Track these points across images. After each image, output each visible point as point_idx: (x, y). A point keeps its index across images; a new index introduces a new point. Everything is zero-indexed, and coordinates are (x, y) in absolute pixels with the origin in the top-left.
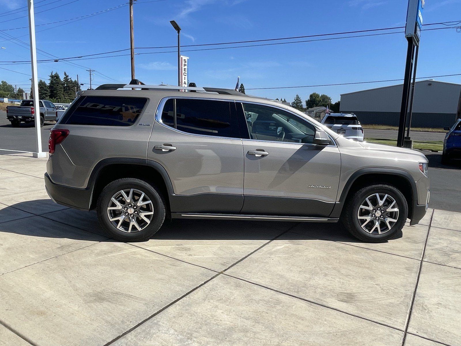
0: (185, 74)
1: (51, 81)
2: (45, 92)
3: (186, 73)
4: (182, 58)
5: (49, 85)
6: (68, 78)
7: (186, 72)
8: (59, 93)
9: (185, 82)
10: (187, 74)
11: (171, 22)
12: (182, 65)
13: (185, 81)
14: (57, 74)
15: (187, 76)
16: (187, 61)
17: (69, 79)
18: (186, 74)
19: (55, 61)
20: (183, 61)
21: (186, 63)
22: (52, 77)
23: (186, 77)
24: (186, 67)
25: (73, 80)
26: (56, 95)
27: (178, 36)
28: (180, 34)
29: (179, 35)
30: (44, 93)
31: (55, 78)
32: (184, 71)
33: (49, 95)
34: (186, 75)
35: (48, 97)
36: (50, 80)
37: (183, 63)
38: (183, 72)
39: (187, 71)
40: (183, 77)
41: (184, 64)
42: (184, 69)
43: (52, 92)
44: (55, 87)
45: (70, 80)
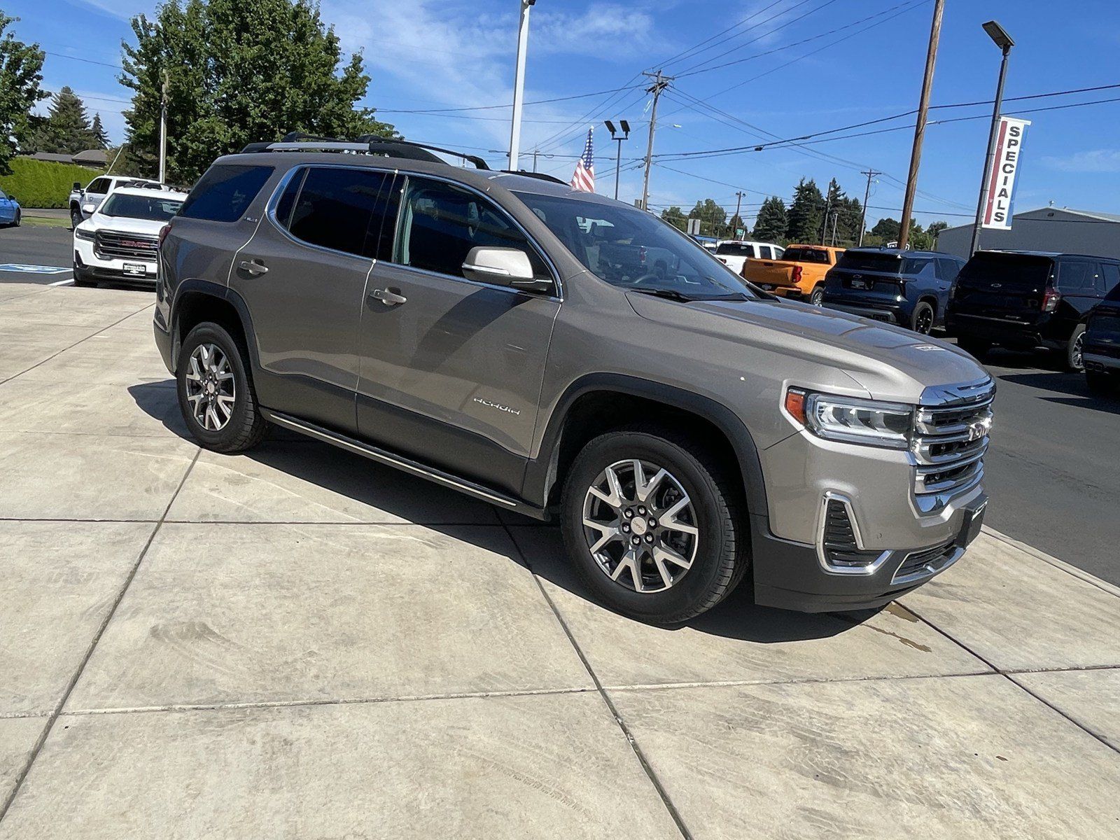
0: (1008, 169)
1: (799, 199)
2: (779, 224)
3: (1012, 166)
4: (1005, 124)
5: (790, 208)
6: (838, 193)
7: (1014, 164)
8: (807, 228)
9: (1004, 190)
10: (1014, 169)
11: (984, 25)
12: (1001, 142)
13: (1004, 187)
14: (812, 182)
15: (1013, 174)
16: (1021, 132)
17: (839, 196)
18: (1012, 169)
19: (756, 150)
20: (1008, 131)
21: (1019, 139)
22: (801, 190)
23: (1011, 177)
24: (1016, 149)
25: (851, 199)
26: (800, 231)
27: (1003, 62)
28: (1008, 58)
29: (1005, 59)
30: (775, 226)
31: (807, 193)
32: (1007, 159)
33: (786, 232)
34: (1011, 172)
35: (784, 235)
36: (794, 196)
37: (1007, 137)
38: (1003, 161)
39: (1016, 159)
40: (1001, 175)
41: (1010, 141)
42: (1008, 153)
43: (793, 223)
44: (802, 213)
45: (841, 198)
